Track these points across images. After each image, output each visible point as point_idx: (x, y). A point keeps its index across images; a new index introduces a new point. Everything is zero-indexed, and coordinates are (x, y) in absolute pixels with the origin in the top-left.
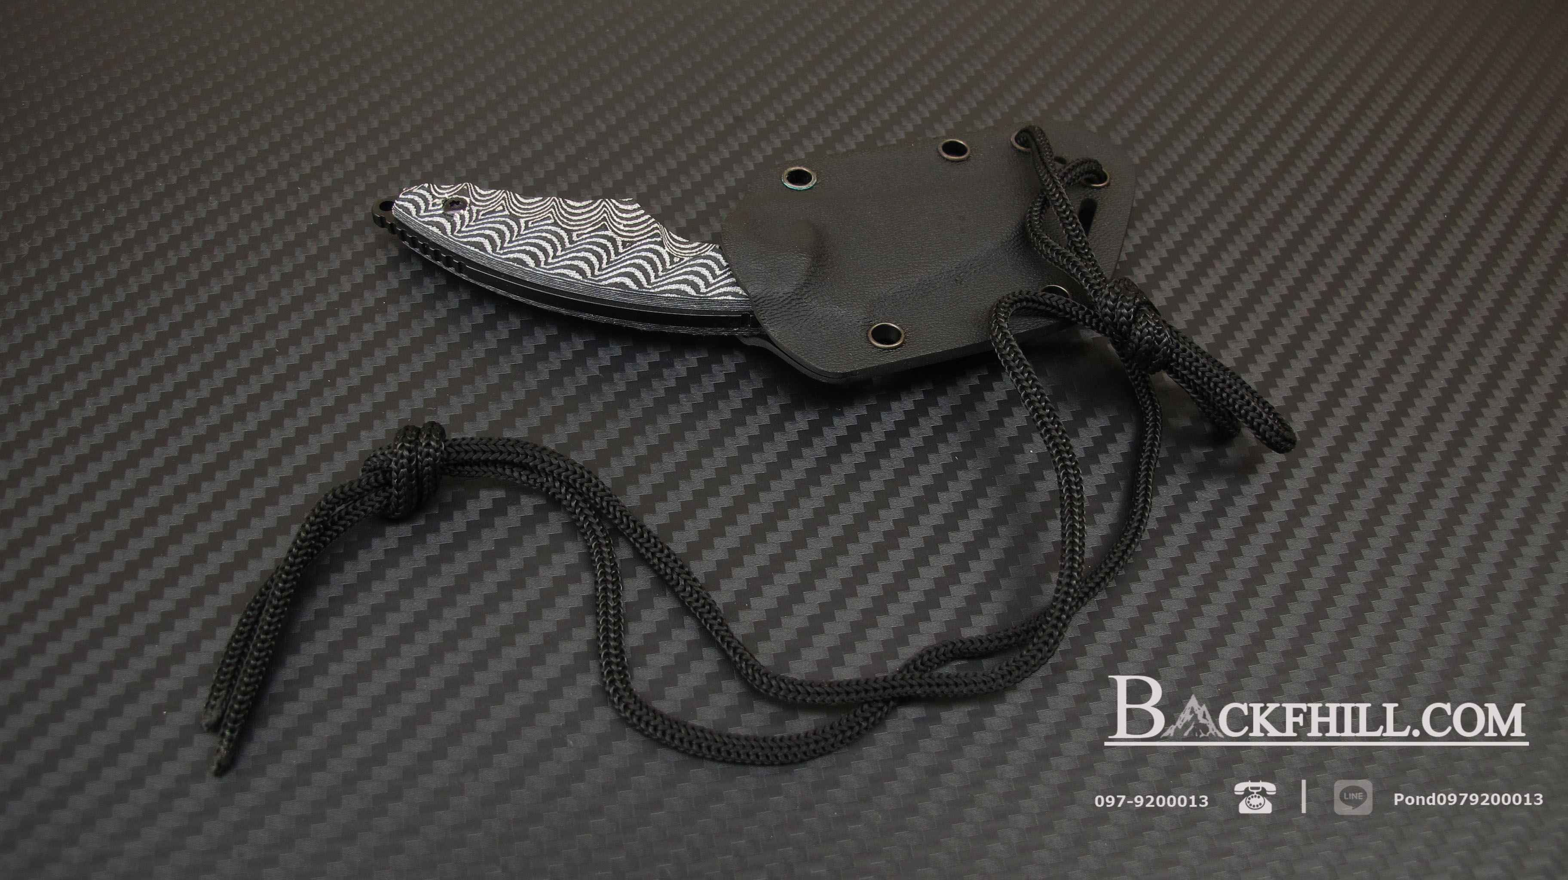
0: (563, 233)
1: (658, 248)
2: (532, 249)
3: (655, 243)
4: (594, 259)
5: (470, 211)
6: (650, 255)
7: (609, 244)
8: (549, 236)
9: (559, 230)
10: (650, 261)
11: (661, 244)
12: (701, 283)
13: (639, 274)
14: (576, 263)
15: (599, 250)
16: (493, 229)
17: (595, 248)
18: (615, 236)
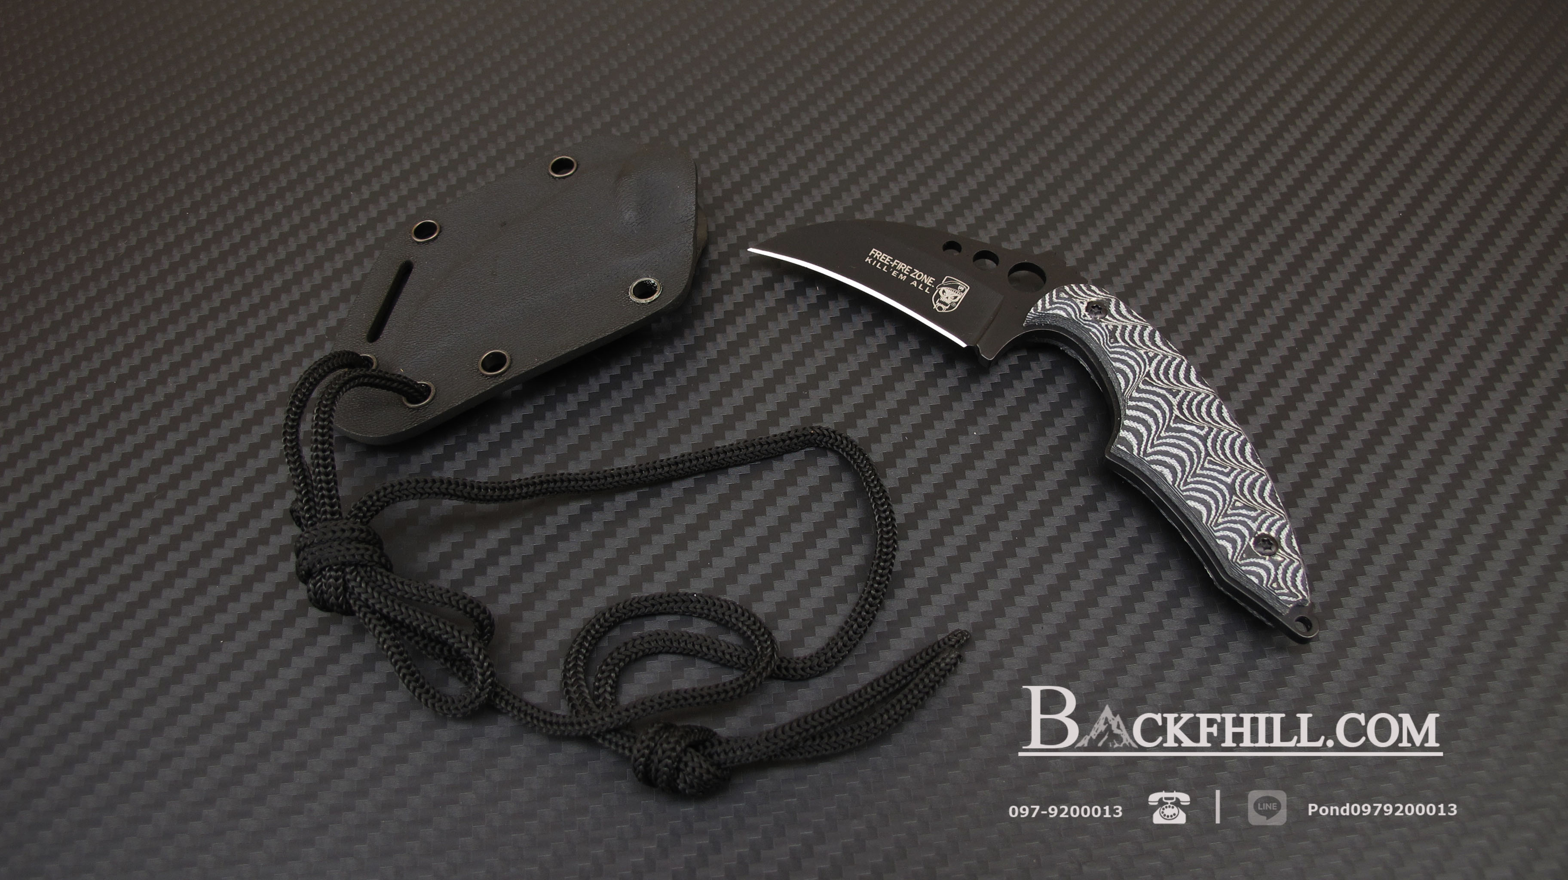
0: (1209, 444)
1: (1153, 376)
2: (1239, 457)
3: (1151, 379)
4: (1203, 409)
5: (1259, 529)
6: (1162, 377)
7: (1185, 406)
8: (1220, 452)
9: (1210, 449)
10: (1166, 373)
11: (1148, 375)
12: (1146, 334)
13: (1182, 375)
14: (1217, 419)
15: (1194, 410)
16: (1253, 498)
17: (1196, 415)
18: (1175, 408)
